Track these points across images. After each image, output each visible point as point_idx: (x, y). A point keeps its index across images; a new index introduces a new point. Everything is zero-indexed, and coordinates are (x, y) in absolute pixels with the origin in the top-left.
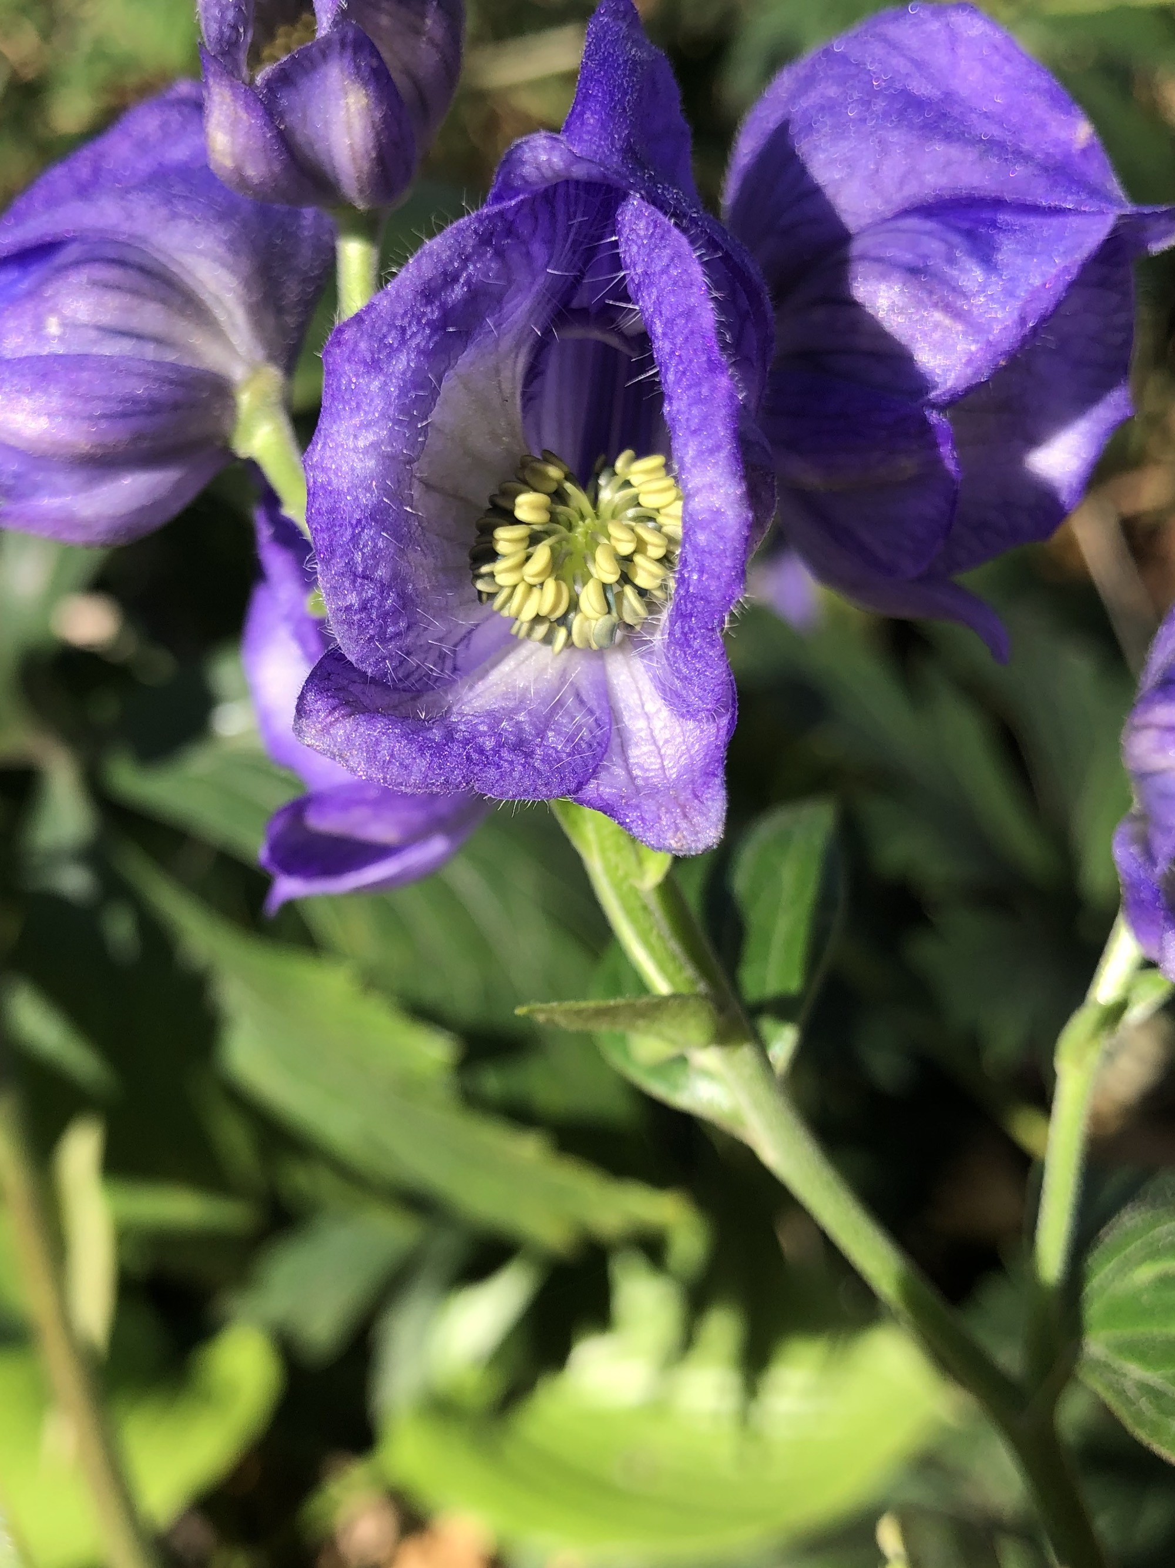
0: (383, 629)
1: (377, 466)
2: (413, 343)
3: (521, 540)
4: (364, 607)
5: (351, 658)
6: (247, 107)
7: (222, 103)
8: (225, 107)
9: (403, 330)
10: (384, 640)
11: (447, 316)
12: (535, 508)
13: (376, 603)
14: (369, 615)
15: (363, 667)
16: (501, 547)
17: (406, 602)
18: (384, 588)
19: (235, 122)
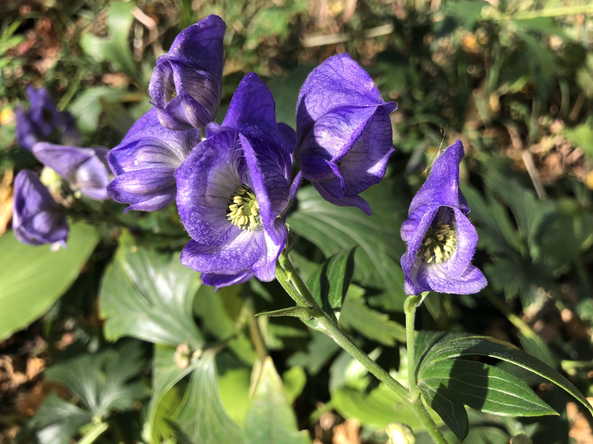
0: (202, 233)
1: (191, 199)
2: (194, 171)
3: (235, 207)
4: (196, 229)
5: (196, 241)
6: (164, 113)
7: (159, 113)
8: (160, 114)
9: (191, 169)
10: (203, 236)
11: (202, 164)
12: (239, 199)
13: (199, 228)
14: (198, 231)
15: (200, 242)
16: (231, 210)
17: (207, 227)
18: (200, 225)
19: (163, 117)
